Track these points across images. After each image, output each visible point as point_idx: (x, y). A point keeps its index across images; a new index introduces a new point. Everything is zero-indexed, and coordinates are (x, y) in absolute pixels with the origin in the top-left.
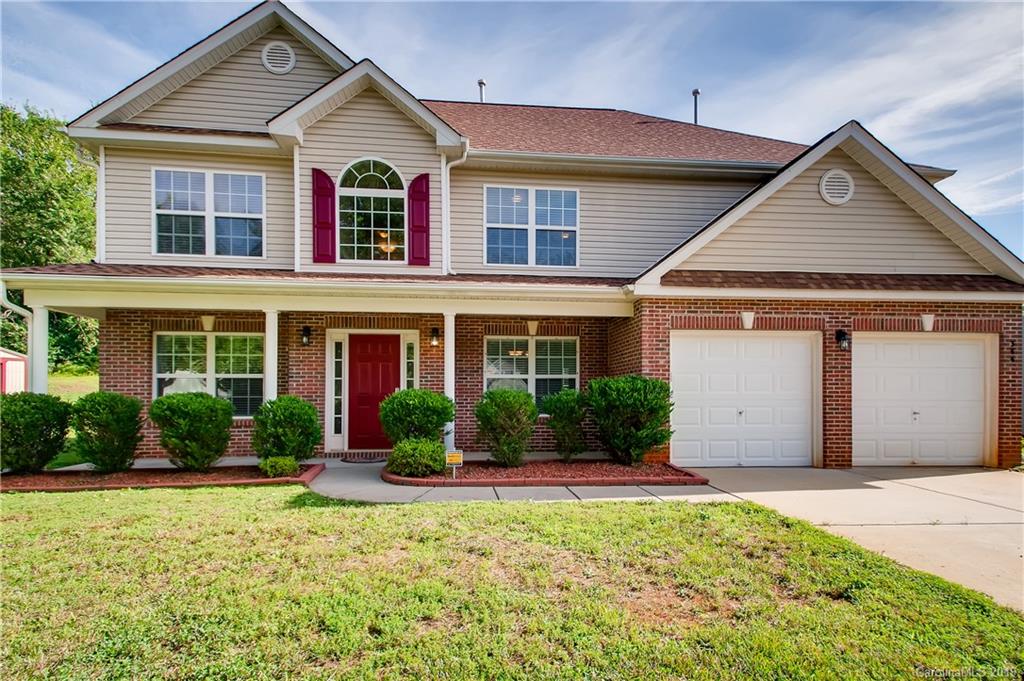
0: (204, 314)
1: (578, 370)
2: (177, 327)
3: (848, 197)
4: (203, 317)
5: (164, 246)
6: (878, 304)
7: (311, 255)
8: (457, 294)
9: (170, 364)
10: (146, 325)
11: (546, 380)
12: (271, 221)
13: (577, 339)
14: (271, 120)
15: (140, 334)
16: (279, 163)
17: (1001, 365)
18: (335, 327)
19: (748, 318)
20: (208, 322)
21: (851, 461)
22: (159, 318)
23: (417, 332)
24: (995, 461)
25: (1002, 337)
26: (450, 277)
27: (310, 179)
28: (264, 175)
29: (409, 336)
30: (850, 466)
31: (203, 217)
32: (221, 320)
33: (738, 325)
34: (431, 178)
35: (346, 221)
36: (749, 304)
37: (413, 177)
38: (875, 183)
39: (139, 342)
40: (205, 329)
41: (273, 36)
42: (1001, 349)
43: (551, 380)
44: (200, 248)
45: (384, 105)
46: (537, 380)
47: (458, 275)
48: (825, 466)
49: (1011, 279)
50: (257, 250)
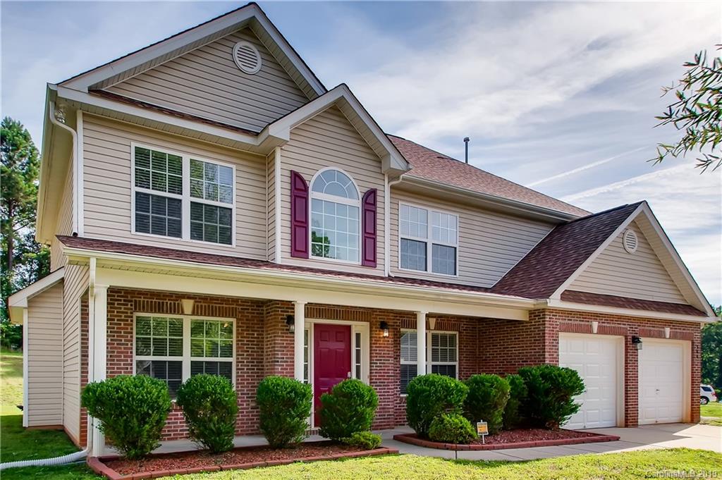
0: (184, 298)
1: (457, 359)
2: (160, 309)
3: (636, 248)
4: (183, 300)
5: (142, 226)
6: (649, 320)
7: (288, 249)
8: (442, 297)
9: (148, 346)
10: (129, 306)
11: (445, 366)
12: (241, 212)
13: (457, 333)
14: (270, 124)
15: (123, 315)
16: (248, 157)
17: (692, 360)
18: (311, 317)
19: (595, 325)
20: (188, 305)
21: (637, 422)
22: (142, 299)
23: (367, 324)
24: (689, 419)
25: (693, 343)
26: (390, 278)
27: (288, 180)
28: (234, 167)
29: (360, 328)
30: (637, 425)
31: (180, 201)
32: (199, 304)
33: (589, 330)
34: (379, 193)
35: (317, 222)
36: (596, 316)
37: (365, 190)
38: (645, 241)
39: (122, 323)
40: (186, 313)
41: (241, 36)
42: (693, 350)
43: (441, 366)
44: (177, 232)
45: (344, 123)
46: (433, 366)
47: (395, 277)
48: (626, 426)
49: (696, 307)
50: (227, 239)
